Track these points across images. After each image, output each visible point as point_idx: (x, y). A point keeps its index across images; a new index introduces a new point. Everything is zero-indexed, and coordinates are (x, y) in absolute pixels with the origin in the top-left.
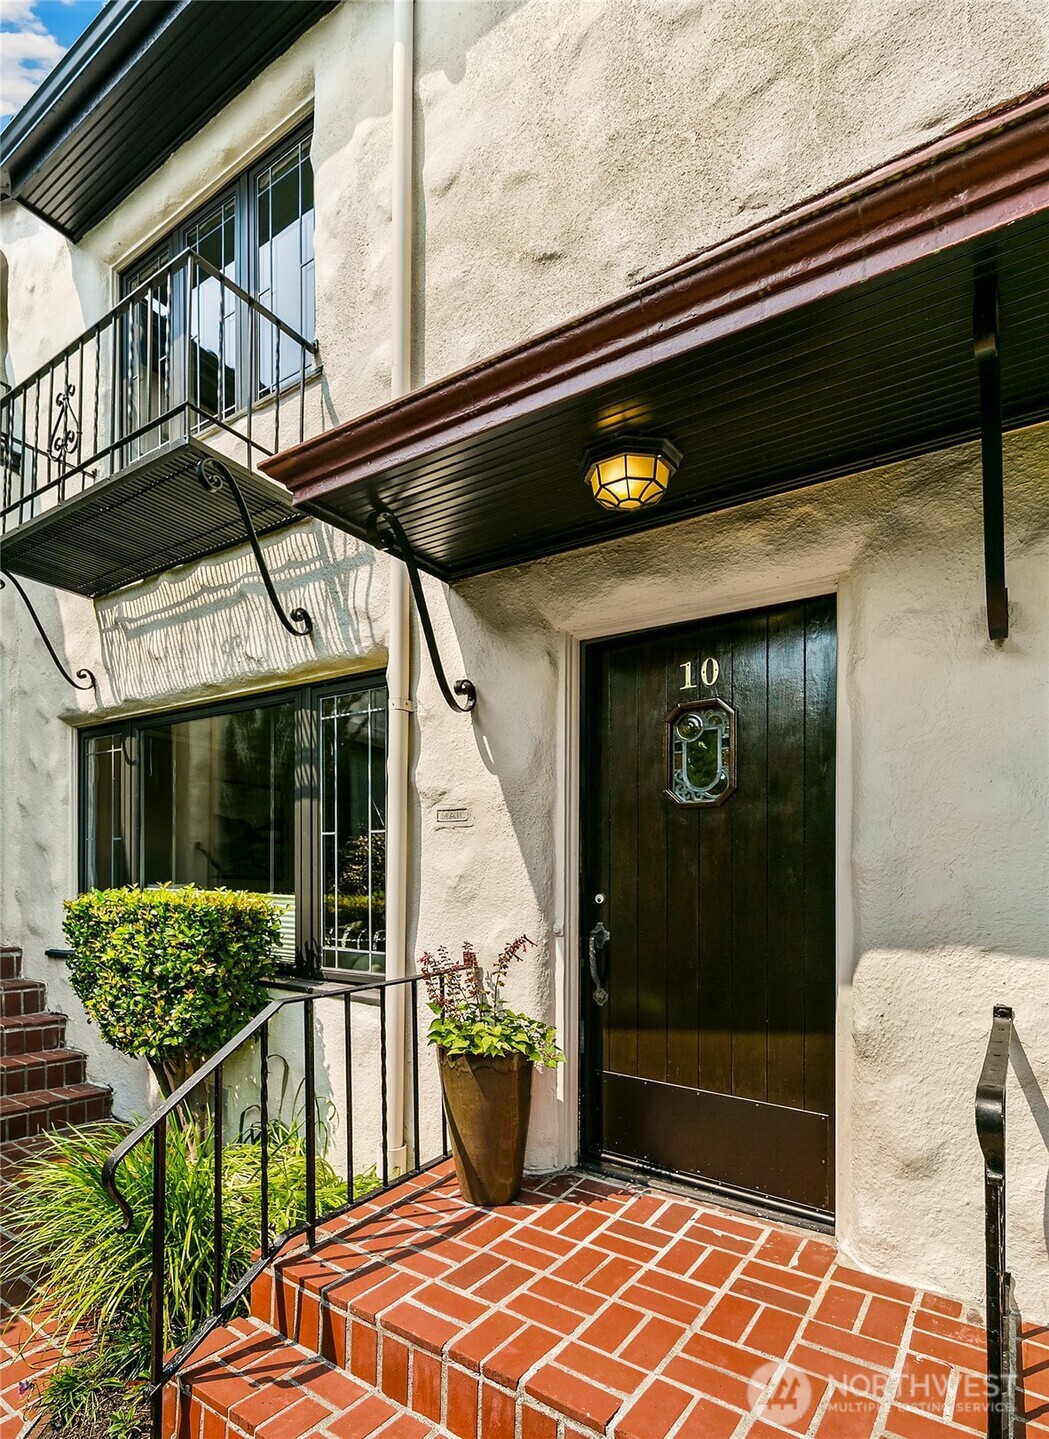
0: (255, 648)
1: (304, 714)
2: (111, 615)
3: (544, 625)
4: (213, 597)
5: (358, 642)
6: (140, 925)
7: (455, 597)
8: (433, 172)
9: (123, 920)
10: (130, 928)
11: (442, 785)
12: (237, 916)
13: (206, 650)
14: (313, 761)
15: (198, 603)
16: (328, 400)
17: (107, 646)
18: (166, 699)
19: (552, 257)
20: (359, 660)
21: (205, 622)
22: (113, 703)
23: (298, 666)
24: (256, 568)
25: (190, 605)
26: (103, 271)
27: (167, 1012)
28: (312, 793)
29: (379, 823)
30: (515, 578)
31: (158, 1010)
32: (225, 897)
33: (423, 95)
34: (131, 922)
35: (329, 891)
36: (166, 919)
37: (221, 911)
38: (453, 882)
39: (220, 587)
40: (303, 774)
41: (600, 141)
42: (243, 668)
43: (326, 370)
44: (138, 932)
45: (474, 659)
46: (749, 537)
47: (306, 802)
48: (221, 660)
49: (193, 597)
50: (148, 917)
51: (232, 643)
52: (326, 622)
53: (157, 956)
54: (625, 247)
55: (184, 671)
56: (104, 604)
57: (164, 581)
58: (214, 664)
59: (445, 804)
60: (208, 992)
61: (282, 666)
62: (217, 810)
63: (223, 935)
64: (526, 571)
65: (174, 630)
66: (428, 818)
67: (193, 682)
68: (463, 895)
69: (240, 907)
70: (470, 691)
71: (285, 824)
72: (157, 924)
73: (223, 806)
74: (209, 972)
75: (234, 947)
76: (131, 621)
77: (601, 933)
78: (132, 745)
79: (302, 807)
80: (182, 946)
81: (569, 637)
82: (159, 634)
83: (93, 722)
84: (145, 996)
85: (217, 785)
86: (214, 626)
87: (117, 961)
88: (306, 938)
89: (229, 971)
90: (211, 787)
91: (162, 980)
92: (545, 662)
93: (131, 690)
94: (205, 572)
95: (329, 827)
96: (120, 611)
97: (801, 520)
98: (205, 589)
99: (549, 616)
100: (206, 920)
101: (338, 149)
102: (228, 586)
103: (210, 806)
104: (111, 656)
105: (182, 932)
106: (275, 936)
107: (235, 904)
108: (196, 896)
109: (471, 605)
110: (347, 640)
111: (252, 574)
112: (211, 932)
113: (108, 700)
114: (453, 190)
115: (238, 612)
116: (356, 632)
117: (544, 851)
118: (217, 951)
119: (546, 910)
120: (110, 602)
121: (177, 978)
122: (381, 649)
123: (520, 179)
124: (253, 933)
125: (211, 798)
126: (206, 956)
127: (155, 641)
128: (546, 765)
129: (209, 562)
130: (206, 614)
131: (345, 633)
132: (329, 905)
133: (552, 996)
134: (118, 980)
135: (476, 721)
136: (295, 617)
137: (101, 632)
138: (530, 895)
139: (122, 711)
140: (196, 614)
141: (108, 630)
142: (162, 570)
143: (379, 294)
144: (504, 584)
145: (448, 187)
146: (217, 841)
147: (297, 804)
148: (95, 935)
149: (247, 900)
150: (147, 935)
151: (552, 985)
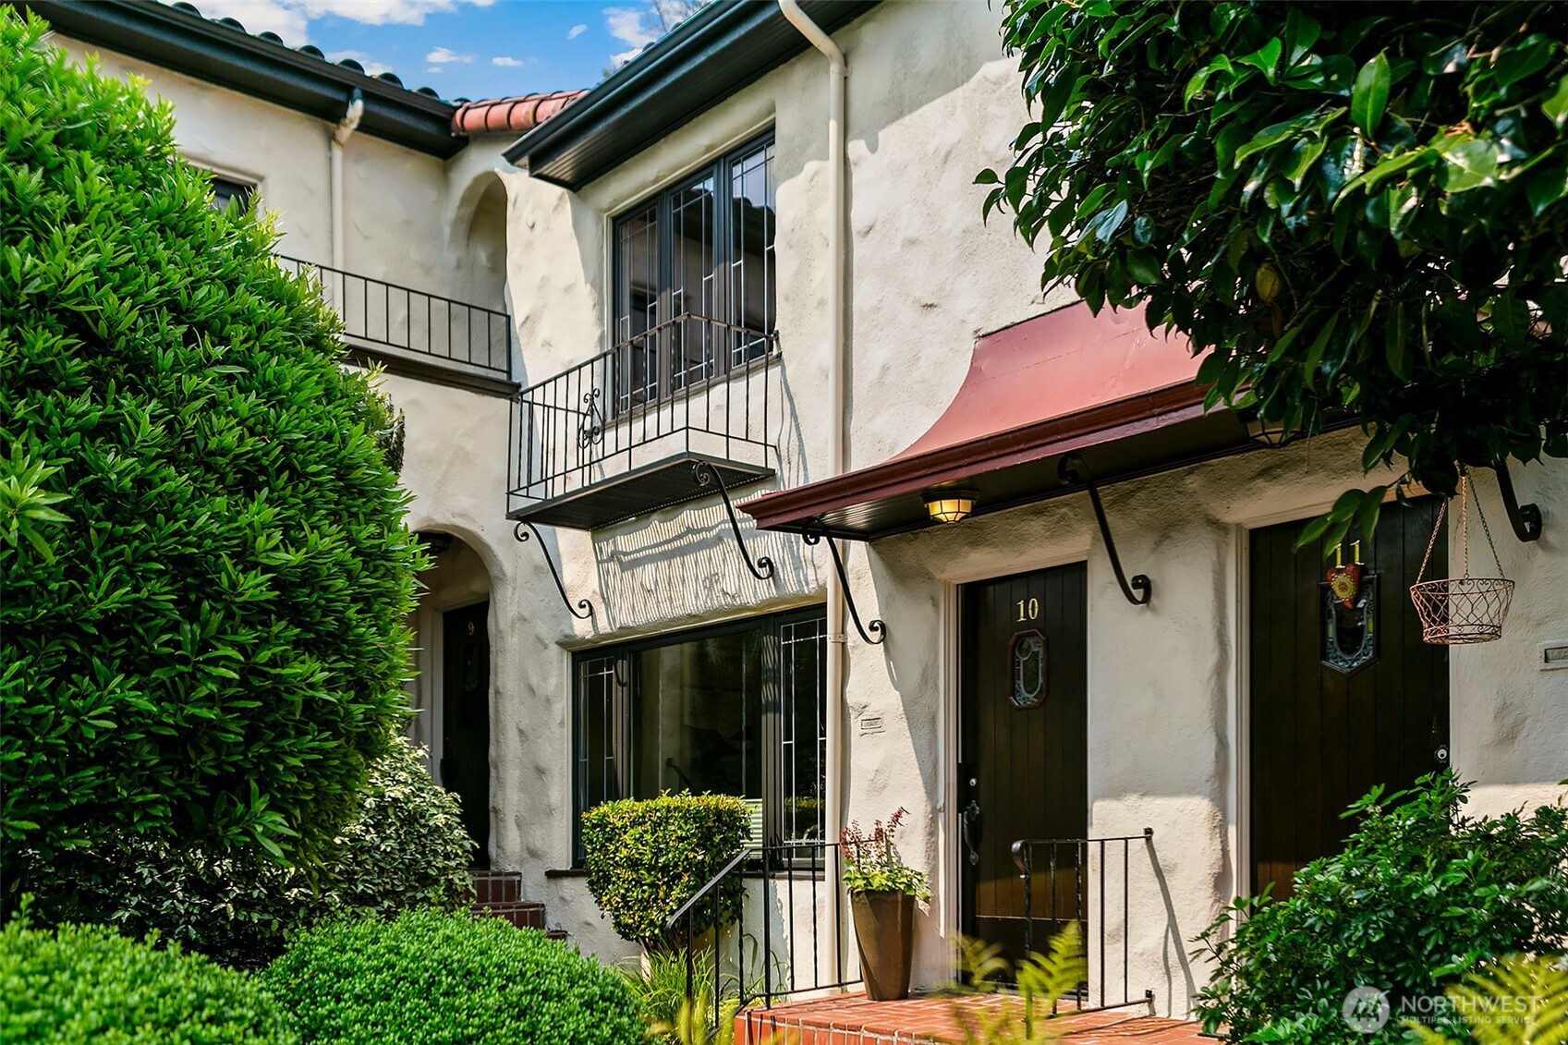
0: (730, 585)
1: (768, 640)
2: (607, 548)
3: (929, 577)
4: (697, 538)
5: (807, 584)
6: (648, 826)
7: (873, 554)
8: (858, 218)
9: (634, 824)
10: (640, 829)
11: (864, 701)
12: (718, 813)
13: (691, 584)
14: (776, 681)
15: (684, 542)
16: (786, 382)
17: (603, 576)
18: (657, 625)
19: (931, 306)
20: (808, 597)
21: (689, 559)
22: (608, 630)
23: (763, 601)
24: (727, 516)
25: (677, 544)
26: (599, 219)
27: (667, 895)
28: (776, 710)
29: (823, 734)
30: (909, 542)
31: (661, 894)
32: (711, 800)
33: (851, 156)
34: (640, 824)
35: (788, 794)
36: (667, 818)
37: (707, 809)
38: (871, 776)
39: (703, 529)
40: (768, 692)
41: (957, 232)
42: (719, 601)
43: (784, 356)
44: (646, 832)
45: (885, 604)
46: (1037, 525)
47: (771, 716)
48: (703, 594)
49: (680, 537)
50: (654, 819)
51: (712, 579)
52: (784, 565)
53: (661, 850)
54: (971, 311)
55: (671, 602)
56: (602, 536)
57: (655, 521)
58: (697, 596)
59: (867, 715)
60: (697, 875)
61: (752, 601)
62: (687, 721)
63: (709, 828)
64: (916, 536)
65: (663, 565)
66: (856, 726)
67: (678, 612)
68: (877, 787)
69: (721, 807)
70: (883, 626)
71: (754, 733)
72: (660, 825)
73: (693, 715)
74: (700, 858)
75: (717, 839)
76: (626, 554)
77: (973, 808)
78: (623, 667)
79: (768, 720)
80: (681, 839)
81: (947, 584)
82: (650, 568)
83: (588, 646)
84: (650, 885)
85: (687, 691)
86: (696, 562)
87: (628, 858)
88: (771, 834)
89: (713, 859)
90: (682, 697)
91: (665, 869)
92: (929, 606)
93: (625, 619)
94: (690, 516)
95: (788, 737)
96: (615, 543)
97: (1063, 517)
98: (690, 531)
99: (931, 569)
100: (697, 817)
101: (793, 176)
102: (709, 529)
103: (681, 716)
104: (607, 586)
105: (680, 828)
106: (747, 831)
107: (717, 804)
108: (688, 800)
109: (883, 559)
110: (800, 582)
111: (724, 522)
112: (701, 826)
113: (604, 626)
114: (870, 235)
115: (716, 552)
116: (806, 576)
117: (930, 747)
118: (705, 841)
119: (931, 792)
120: (606, 535)
121: (676, 865)
122: (823, 589)
123: (912, 242)
124: (730, 829)
125: (682, 707)
126: (697, 845)
127: (647, 574)
128: (931, 683)
129: (693, 505)
130: (690, 553)
131: (797, 575)
132: (788, 808)
133: (936, 858)
134: (628, 875)
135: (887, 650)
136: (761, 565)
137: (598, 562)
138: (920, 782)
139: (616, 637)
140: (682, 552)
141: (604, 561)
142: (654, 511)
143: (821, 303)
144: (904, 546)
145: (868, 232)
146: (688, 755)
147: (764, 718)
148: (610, 840)
149: (726, 801)
150: (653, 834)
151: (936, 849)
